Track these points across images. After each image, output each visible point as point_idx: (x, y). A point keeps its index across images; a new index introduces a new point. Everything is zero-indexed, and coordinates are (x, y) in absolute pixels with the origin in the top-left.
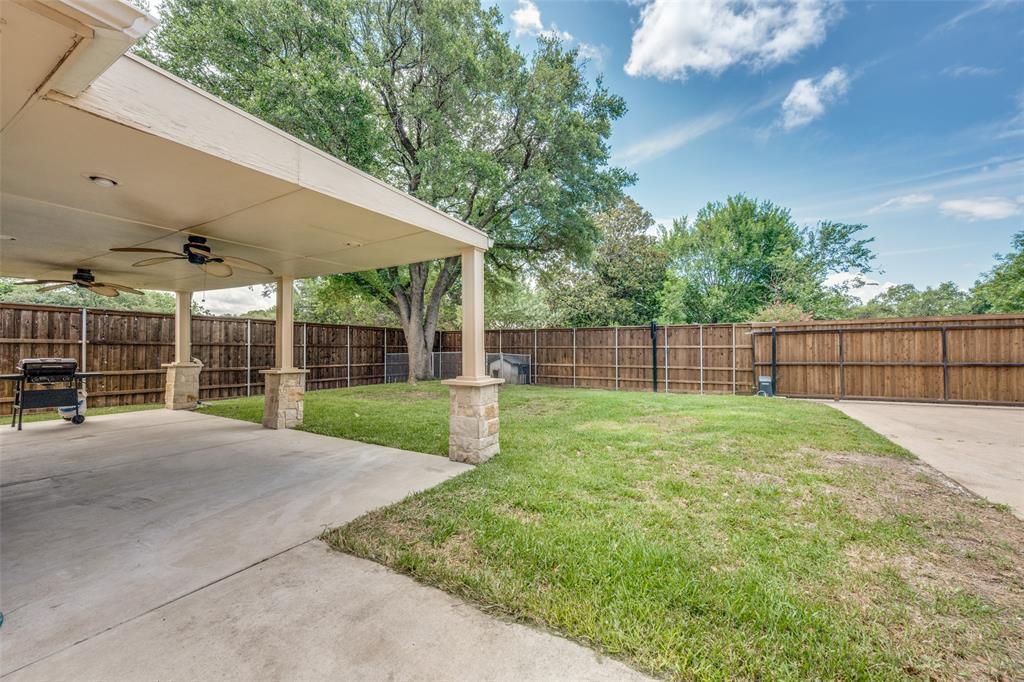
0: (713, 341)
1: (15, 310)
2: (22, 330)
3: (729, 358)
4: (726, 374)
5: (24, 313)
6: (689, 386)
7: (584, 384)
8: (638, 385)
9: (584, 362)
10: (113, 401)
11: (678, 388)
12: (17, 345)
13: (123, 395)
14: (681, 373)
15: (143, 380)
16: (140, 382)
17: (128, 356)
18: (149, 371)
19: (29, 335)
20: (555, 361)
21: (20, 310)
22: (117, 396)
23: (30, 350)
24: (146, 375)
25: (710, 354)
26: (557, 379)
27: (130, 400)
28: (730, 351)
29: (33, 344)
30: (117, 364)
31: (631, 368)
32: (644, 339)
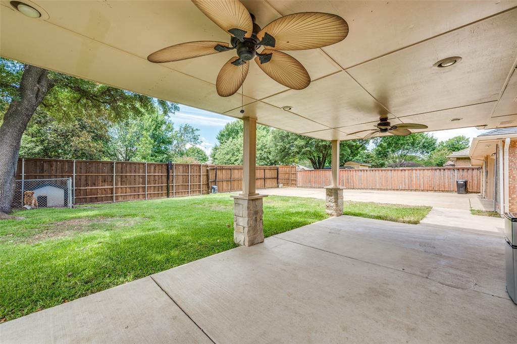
0: (194, 171)
3: (200, 179)
4: (198, 186)
6: (183, 193)
7: (120, 199)
8: (158, 195)
9: (121, 185)
11: (179, 194)
14: (180, 187)
20: (95, 185)
25: (192, 177)
26: (96, 198)
28: (200, 176)
31: (154, 187)
32: (162, 170)
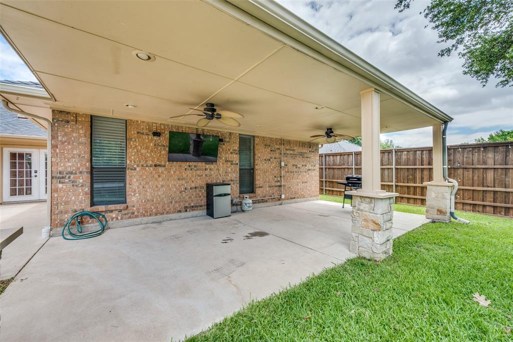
1: (408, 151)
2: (417, 161)
5: (418, 152)
10: (468, 207)
12: (416, 169)
13: (476, 205)
15: (492, 195)
16: (490, 197)
17: (478, 177)
18: (497, 189)
19: (420, 164)
21: (416, 151)
22: (471, 204)
23: (421, 171)
24: (495, 192)
27: (481, 209)
29: (422, 169)
30: (471, 182)
